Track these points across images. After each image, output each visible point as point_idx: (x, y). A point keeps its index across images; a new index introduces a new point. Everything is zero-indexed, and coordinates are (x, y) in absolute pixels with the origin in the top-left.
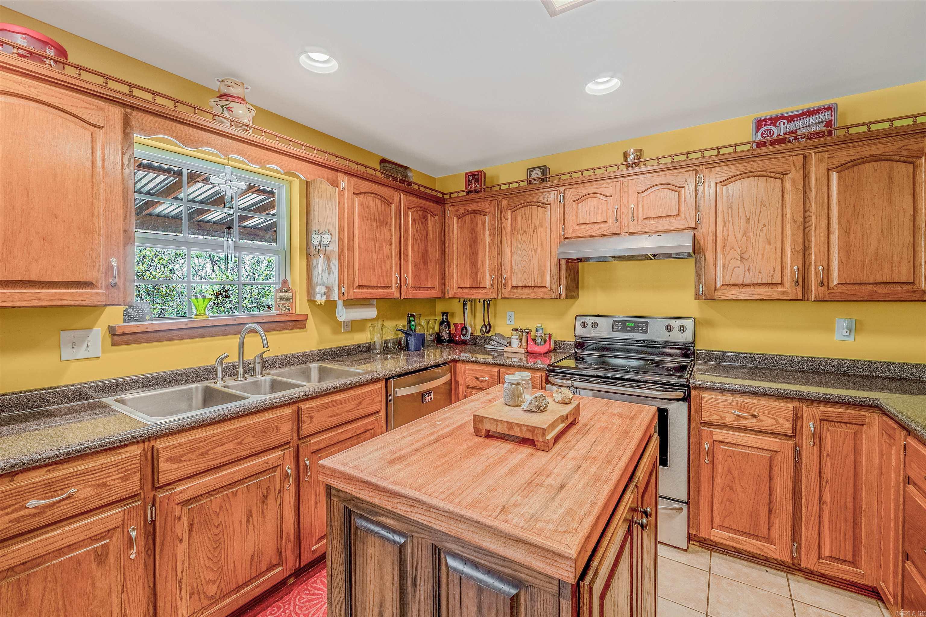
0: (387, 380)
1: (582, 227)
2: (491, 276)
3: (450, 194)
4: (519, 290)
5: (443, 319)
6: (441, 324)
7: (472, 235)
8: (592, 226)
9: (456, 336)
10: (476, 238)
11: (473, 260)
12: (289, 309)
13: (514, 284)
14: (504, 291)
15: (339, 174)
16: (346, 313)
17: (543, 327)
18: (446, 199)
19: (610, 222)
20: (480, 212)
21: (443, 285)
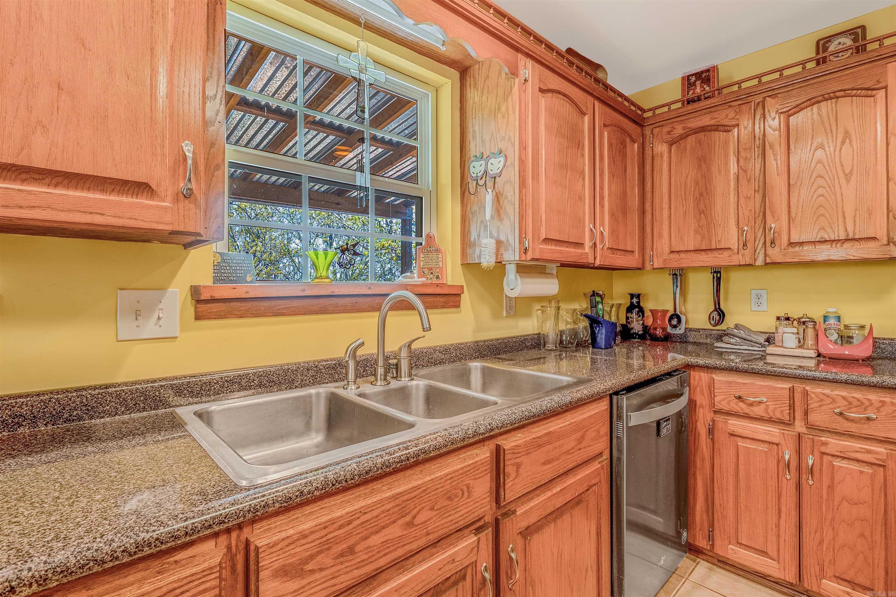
0: (611, 396)
2: (741, 230)
3: (653, 109)
4: (806, 248)
5: (632, 303)
6: (629, 310)
7: (701, 166)
9: (655, 329)
10: (709, 169)
11: (702, 207)
12: (438, 277)
13: (795, 238)
14: (770, 251)
15: (520, 55)
16: (522, 283)
18: (648, 118)
20: (716, 128)
21: (643, 249)
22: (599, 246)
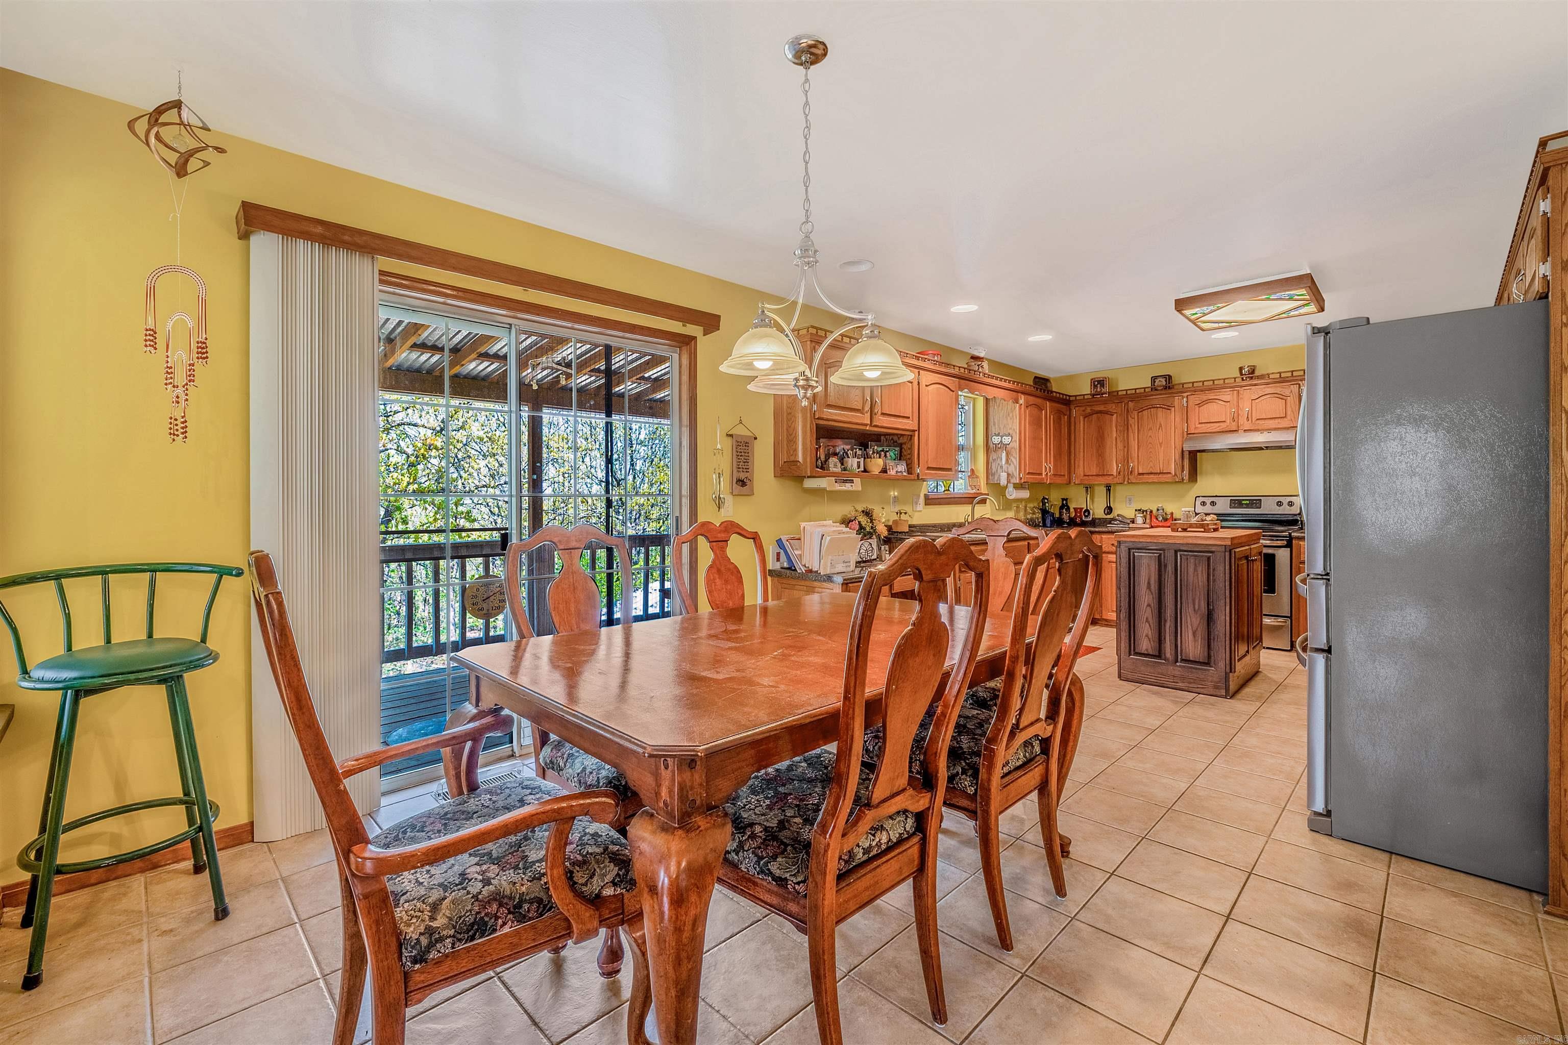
1: (1203, 425)
2: (1118, 466)
3: (1076, 396)
4: (1145, 476)
5: (1063, 503)
6: (1061, 508)
7: (1099, 431)
8: (1212, 425)
9: (1076, 518)
10: (1103, 433)
11: (1100, 452)
13: (1141, 471)
14: (1130, 477)
15: (1019, 394)
16: (1014, 493)
17: (1164, 507)
18: (1072, 401)
19: (1228, 421)
20: (1106, 413)
21: (1069, 473)
22: (1049, 474)
